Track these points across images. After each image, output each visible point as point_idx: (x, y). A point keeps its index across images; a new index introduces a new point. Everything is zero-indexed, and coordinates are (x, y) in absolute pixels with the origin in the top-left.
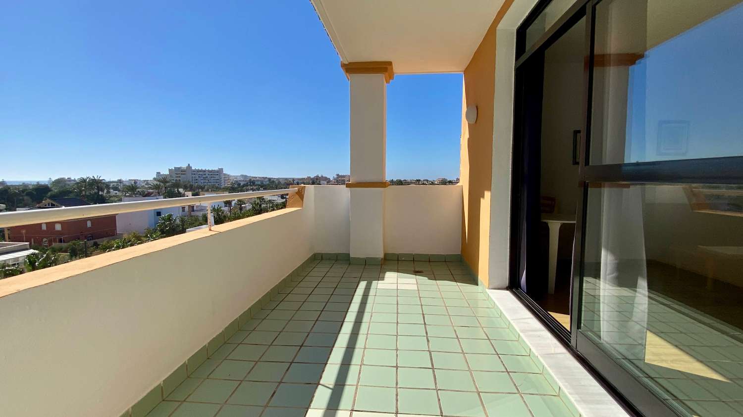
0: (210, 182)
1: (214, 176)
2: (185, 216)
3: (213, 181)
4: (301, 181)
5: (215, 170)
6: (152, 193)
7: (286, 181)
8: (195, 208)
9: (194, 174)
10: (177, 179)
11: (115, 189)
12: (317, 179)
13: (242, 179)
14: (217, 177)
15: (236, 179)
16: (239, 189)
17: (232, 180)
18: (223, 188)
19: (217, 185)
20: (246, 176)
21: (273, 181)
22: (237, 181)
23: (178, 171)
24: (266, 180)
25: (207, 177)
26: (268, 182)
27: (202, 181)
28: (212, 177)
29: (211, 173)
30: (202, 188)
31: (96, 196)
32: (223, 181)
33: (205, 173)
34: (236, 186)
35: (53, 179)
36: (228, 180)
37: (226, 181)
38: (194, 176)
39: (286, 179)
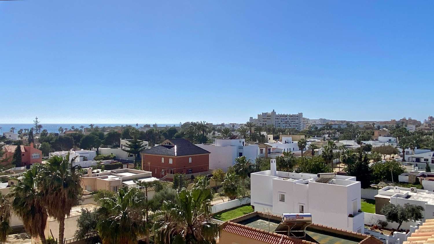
0: (291, 126)
1: (295, 120)
2: (262, 158)
3: (294, 125)
4: (384, 125)
5: (295, 115)
6: (237, 136)
7: (366, 125)
8: (271, 151)
9: (278, 119)
10: (263, 123)
11: (219, 131)
12: (403, 123)
13: (320, 123)
14: (297, 121)
15: (314, 123)
16: (316, 132)
17: (310, 124)
18: (302, 132)
19: (296, 129)
20: (325, 120)
21: (352, 125)
22: (314, 125)
23: (265, 117)
24: (344, 124)
25: (288, 121)
26: (346, 126)
27: (284, 125)
28: (292, 121)
29: (292, 118)
30: (283, 132)
31: (202, 137)
32: (302, 125)
33: (286, 117)
34: (313, 130)
35: (182, 123)
36: (307, 124)
37: (305, 125)
38: (278, 120)
39: (367, 123)
